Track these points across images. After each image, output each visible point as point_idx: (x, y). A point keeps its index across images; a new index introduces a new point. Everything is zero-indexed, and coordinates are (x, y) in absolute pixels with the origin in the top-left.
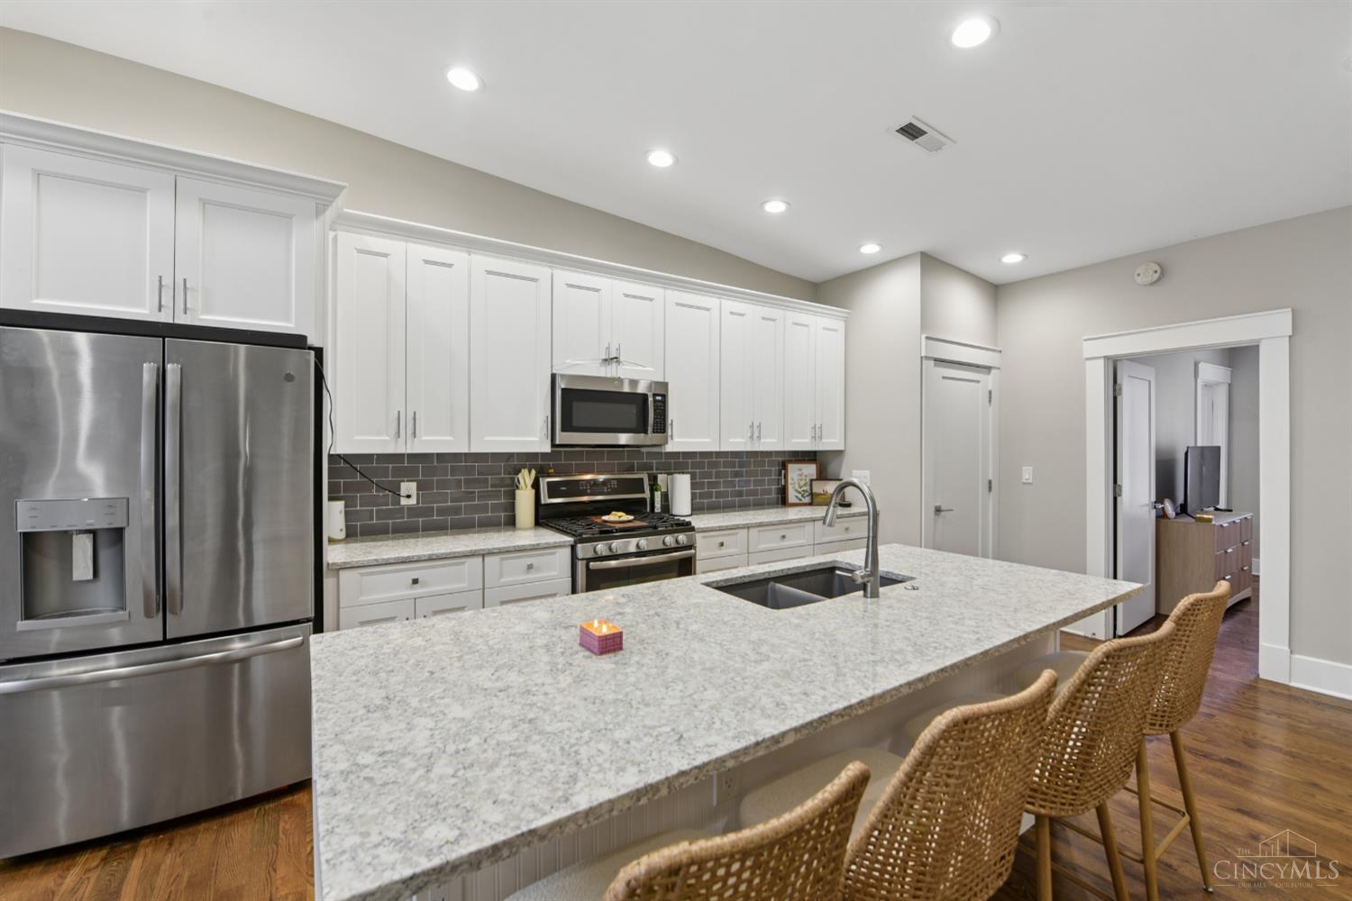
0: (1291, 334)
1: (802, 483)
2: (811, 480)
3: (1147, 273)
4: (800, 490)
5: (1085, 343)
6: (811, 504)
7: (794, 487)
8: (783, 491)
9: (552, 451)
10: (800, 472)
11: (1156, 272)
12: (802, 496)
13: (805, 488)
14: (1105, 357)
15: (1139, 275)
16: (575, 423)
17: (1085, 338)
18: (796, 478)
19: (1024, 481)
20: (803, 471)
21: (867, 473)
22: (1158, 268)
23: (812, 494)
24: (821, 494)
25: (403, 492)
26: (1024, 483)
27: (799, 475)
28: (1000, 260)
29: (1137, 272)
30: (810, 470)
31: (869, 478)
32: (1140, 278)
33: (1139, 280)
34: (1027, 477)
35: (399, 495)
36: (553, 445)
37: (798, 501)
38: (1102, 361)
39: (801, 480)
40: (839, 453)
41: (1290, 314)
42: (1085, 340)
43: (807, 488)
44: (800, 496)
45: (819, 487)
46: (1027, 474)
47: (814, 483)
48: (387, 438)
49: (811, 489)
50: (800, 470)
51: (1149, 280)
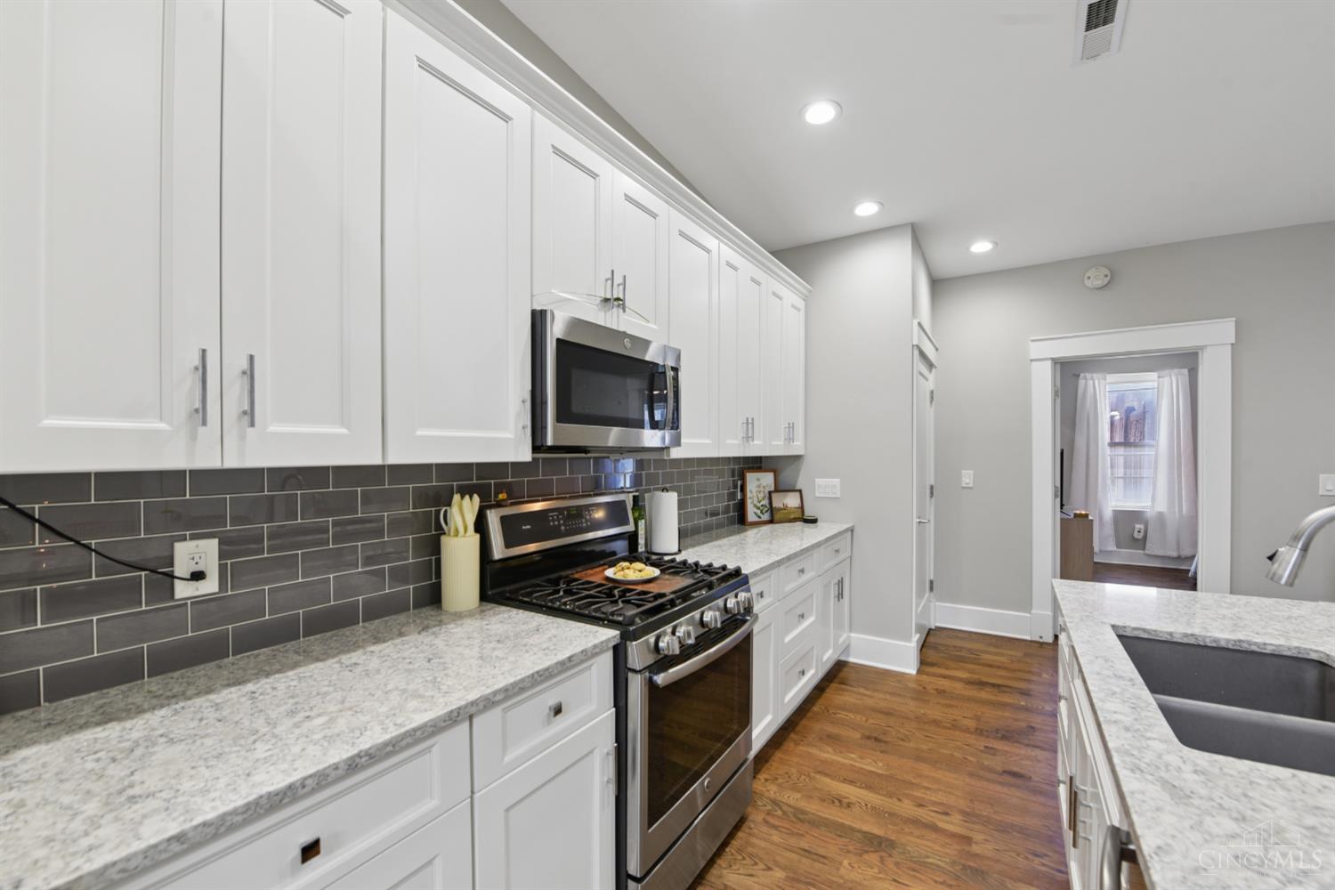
0: (1233, 342)
1: (761, 495)
2: (770, 493)
3: (1096, 278)
4: (759, 505)
5: (1031, 343)
6: (771, 521)
7: (752, 503)
8: (741, 507)
9: (533, 459)
10: (758, 483)
11: (1106, 276)
12: (761, 512)
13: (763, 503)
14: (1053, 359)
15: (1089, 278)
16: (576, 408)
17: (1032, 338)
18: (754, 490)
19: (964, 485)
20: (761, 481)
21: (837, 481)
22: (1107, 272)
23: (772, 509)
24: (781, 509)
25: (182, 567)
26: (964, 488)
27: (758, 484)
28: (968, 249)
29: (1087, 275)
30: (767, 479)
31: (839, 488)
32: (1090, 281)
33: (1088, 283)
34: (968, 481)
35: (171, 576)
36: (536, 448)
37: (757, 519)
38: (1049, 363)
39: (760, 492)
40: (798, 458)
41: (1234, 324)
42: (1033, 341)
43: (765, 502)
44: (759, 512)
45: (778, 501)
46: (967, 478)
47: (774, 495)
48: (163, 426)
49: (771, 503)
50: (758, 480)
51: (1099, 283)
